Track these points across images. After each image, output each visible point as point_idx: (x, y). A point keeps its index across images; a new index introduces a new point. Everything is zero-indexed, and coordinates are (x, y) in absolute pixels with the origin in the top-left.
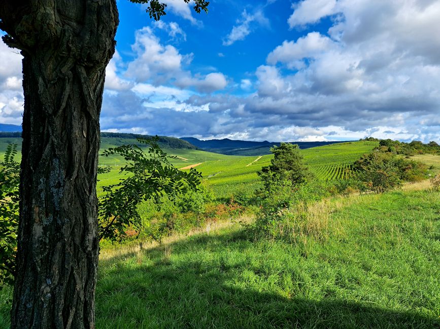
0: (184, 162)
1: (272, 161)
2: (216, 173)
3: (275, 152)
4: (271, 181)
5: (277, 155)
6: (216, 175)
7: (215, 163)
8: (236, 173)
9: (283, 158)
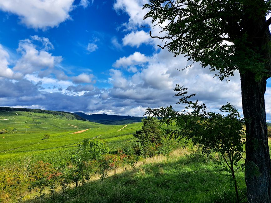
0: (75, 129)
1: (143, 127)
2: (98, 136)
3: (145, 122)
4: (145, 139)
5: (145, 123)
6: (98, 137)
7: (97, 129)
8: (111, 136)
9: (149, 125)
